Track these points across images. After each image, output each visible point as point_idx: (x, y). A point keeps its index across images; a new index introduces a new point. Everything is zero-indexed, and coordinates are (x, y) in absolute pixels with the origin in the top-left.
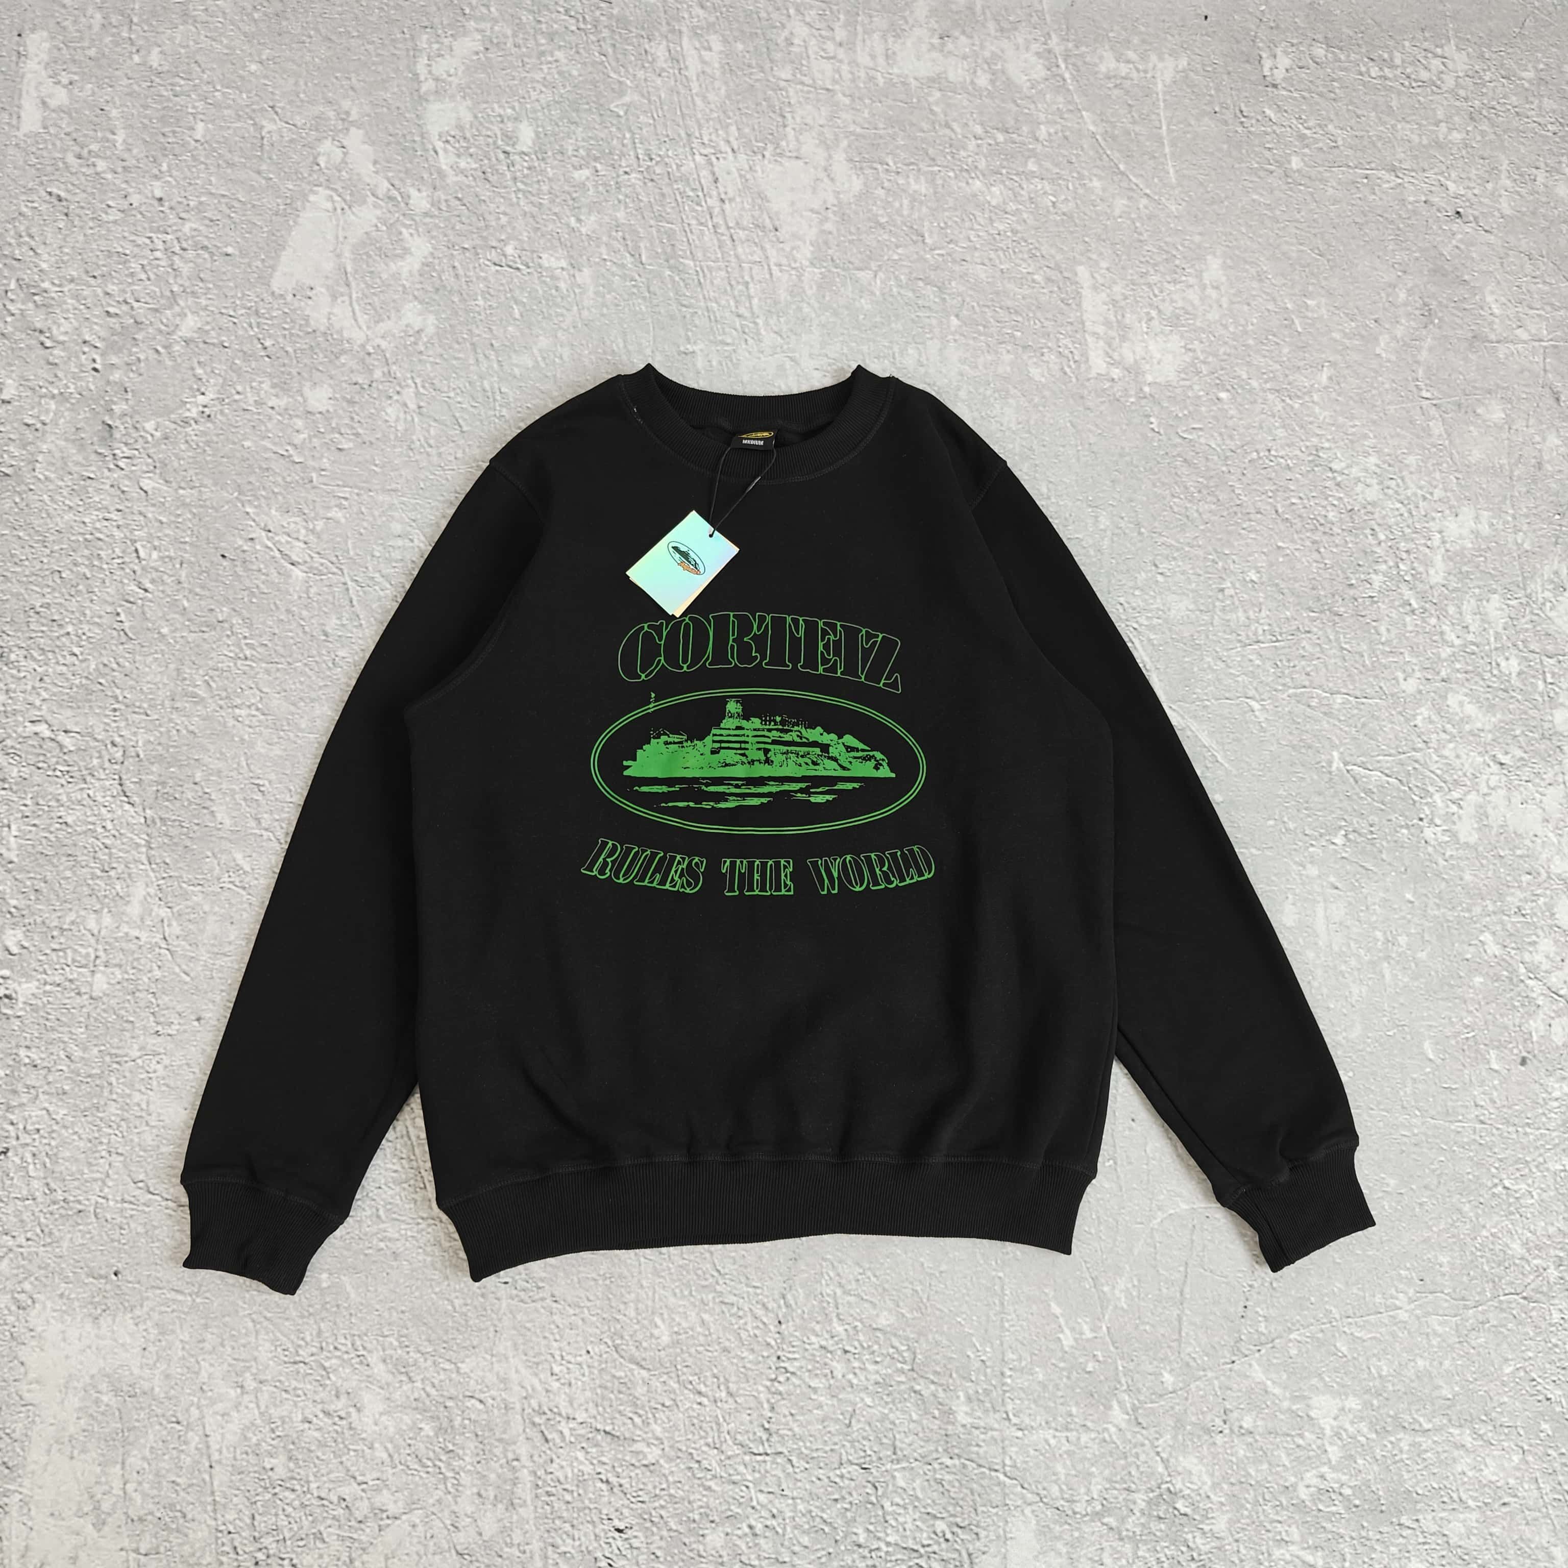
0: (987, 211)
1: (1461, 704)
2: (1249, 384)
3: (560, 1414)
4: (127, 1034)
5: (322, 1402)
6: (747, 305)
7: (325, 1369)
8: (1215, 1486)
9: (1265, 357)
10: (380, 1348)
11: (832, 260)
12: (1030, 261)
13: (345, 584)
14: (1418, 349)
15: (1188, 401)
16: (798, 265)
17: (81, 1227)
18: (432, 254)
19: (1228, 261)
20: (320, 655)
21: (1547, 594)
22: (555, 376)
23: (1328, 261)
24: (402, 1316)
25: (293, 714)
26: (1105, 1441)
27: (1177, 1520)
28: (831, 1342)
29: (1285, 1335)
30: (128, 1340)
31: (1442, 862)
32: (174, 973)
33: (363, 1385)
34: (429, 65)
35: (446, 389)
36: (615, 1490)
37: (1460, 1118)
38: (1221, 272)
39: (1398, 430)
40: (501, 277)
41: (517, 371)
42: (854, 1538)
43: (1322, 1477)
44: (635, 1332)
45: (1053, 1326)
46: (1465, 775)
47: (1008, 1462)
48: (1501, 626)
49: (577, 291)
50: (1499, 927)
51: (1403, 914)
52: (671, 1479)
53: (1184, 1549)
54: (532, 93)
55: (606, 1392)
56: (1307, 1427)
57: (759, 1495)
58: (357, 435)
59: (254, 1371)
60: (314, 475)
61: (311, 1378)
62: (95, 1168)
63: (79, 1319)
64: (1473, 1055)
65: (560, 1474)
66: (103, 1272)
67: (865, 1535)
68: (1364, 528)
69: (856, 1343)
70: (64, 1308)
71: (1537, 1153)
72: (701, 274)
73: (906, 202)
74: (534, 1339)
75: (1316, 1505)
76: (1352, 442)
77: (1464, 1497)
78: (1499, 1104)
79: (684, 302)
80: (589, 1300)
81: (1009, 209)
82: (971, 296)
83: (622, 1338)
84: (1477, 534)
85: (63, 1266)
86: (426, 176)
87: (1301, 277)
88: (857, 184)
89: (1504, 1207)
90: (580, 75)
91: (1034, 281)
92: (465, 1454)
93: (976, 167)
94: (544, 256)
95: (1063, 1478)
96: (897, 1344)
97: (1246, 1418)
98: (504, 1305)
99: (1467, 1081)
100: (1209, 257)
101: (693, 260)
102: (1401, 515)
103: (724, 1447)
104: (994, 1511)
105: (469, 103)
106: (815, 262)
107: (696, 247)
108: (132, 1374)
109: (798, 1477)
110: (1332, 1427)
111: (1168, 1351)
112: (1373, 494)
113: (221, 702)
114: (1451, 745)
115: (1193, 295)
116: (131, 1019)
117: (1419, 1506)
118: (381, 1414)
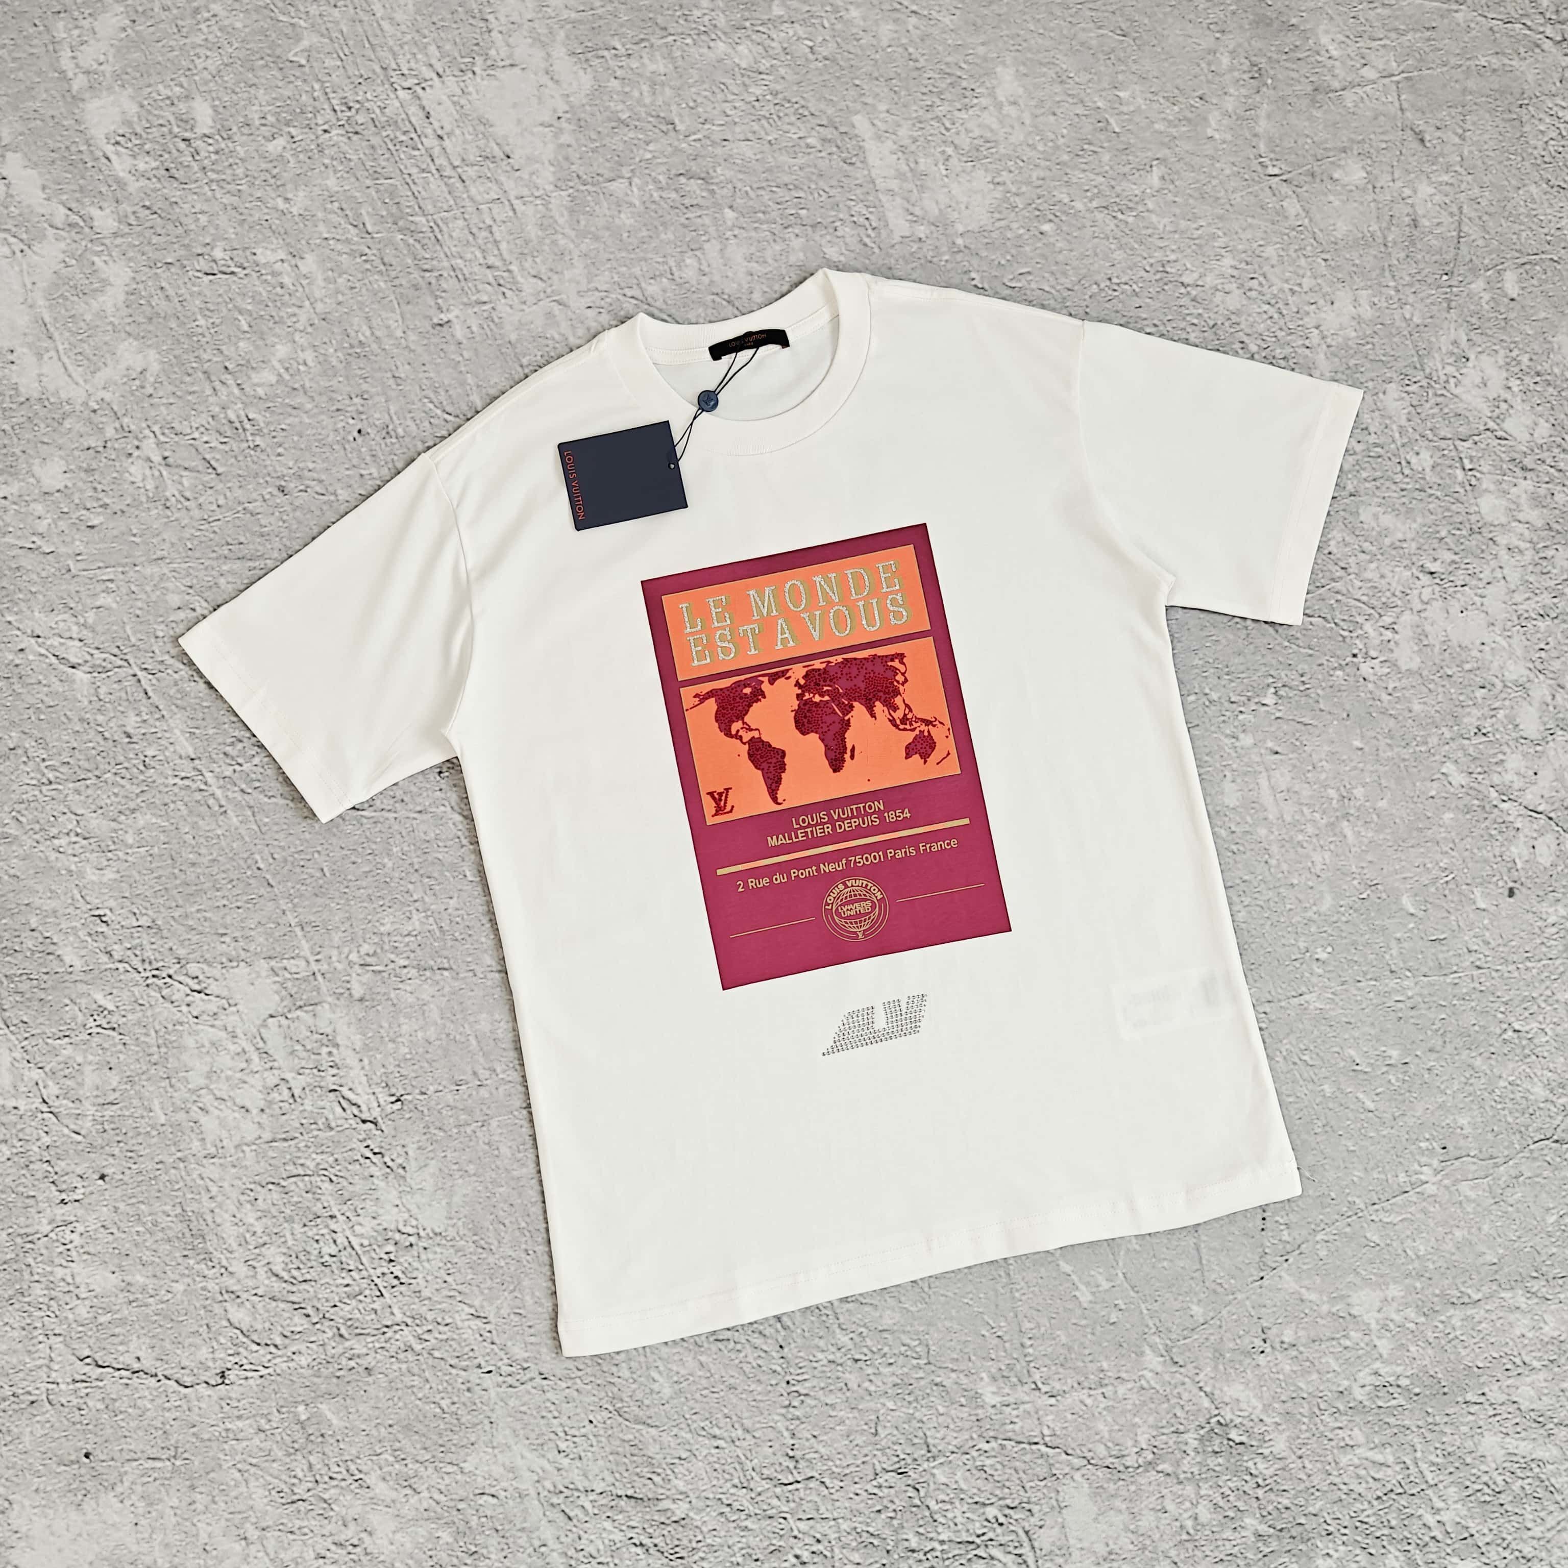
0: (738, 76)
1: (1376, 516)
2: (1073, 207)
3: (577, 1490)
4: (33, 1210)
5: (331, 1535)
6: (496, 252)
7: (325, 1501)
8: (1267, 1407)
9: (1084, 171)
10: (376, 1468)
11: (578, 176)
12: (799, 123)
13: (135, 675)
14: (1255, 120)
15: (1008, 243)
16: (541, 192)
17: (38, 1418)
18: (134, 278)
19: (1021, 68)
20: (128, 759)
21: (1450, 370)
22: (303, 386)
23: (1134, 40)
24: (390, 1430)
25: (115, 831)
26: (1143, 1389)
27: (1234, 1451)
28: (839, 1354)
29: (1310, 1238)
30: (117, 1519)
31: (1384, 697)
32: (64, 1136)
33: (368, 1508)
34: (74, 58)
35: (189, 431)
36: (651, 1551)
37: (1455, 968)
38: (1016, 83)
39: (1249, 220)
40: (216, 287)
41: (261, 391)
42: (906, 1544)
43: (1376, 1373)
44: (634, 1391)
45: (1067, 1285)
46: (1394, 595)
47: (1046, 1432)
48: (1404, 417)
49: (304, 282)
50: (1460, 754)
51: (1353, 764)
52: (705, 1529)
53: (1248, 1478)
54: (197, 61)
55: (618, 1458)
56: (1351, 1326)
57: (799, 1524)
58: (105, 506)
59: (254, 1520)
60: (71, 563)
61: (311, 1513)
62: (36, 1355)
63: (61, 1509)
64: (1455, 899)
65: (591, 1549)
66: (73, 1458)
67: (916, 1539)
68: (1233, 343)
69: (865, 1350)
70: (43, 1502)
71: (1543, 987)
72: (435, 228)
73: (645, 88)
74: (532, 1421)
75: (1374, 1402)
76: (1200, 246)
77: (1527, 1361)
78: (1493, 944)
79: (426, 267)
80: (580, 1370)
81: (762, 69)
82: (740, 180)
83: (622, 1400)
84: (1358, 319)
85: (31, 1461)
86: (104, 189)
87: (1106, 66)
88: (586, 81)
89: (1518, 1051)
90: (245, 27)
91: (808, 146)
92: (489, 1552)
93: (715, 26)
94: (258, 251)
95: (1107, 1436)
96: (908, 1341)
97: (1285, 1332)
98: (492, 1393)
99: (1456, 928)
100: (999, 69)
101: (425, 215)
102: (1271, 317)
103: (752, 1486)
104: (1043, 1483)
105: (130, 90)
106: (559, 184)
107: (423, 199)
108: (130, 1552)
109: (835, 1497)
110: (1377, 1322)
111: (1191, 1282)
112: (1235, 300)
113: (37, 837)
114: (1373, 566)
115: (989, 119)
116: (32, 1194)
117: (1482, 1380)
118: (394, 1532)
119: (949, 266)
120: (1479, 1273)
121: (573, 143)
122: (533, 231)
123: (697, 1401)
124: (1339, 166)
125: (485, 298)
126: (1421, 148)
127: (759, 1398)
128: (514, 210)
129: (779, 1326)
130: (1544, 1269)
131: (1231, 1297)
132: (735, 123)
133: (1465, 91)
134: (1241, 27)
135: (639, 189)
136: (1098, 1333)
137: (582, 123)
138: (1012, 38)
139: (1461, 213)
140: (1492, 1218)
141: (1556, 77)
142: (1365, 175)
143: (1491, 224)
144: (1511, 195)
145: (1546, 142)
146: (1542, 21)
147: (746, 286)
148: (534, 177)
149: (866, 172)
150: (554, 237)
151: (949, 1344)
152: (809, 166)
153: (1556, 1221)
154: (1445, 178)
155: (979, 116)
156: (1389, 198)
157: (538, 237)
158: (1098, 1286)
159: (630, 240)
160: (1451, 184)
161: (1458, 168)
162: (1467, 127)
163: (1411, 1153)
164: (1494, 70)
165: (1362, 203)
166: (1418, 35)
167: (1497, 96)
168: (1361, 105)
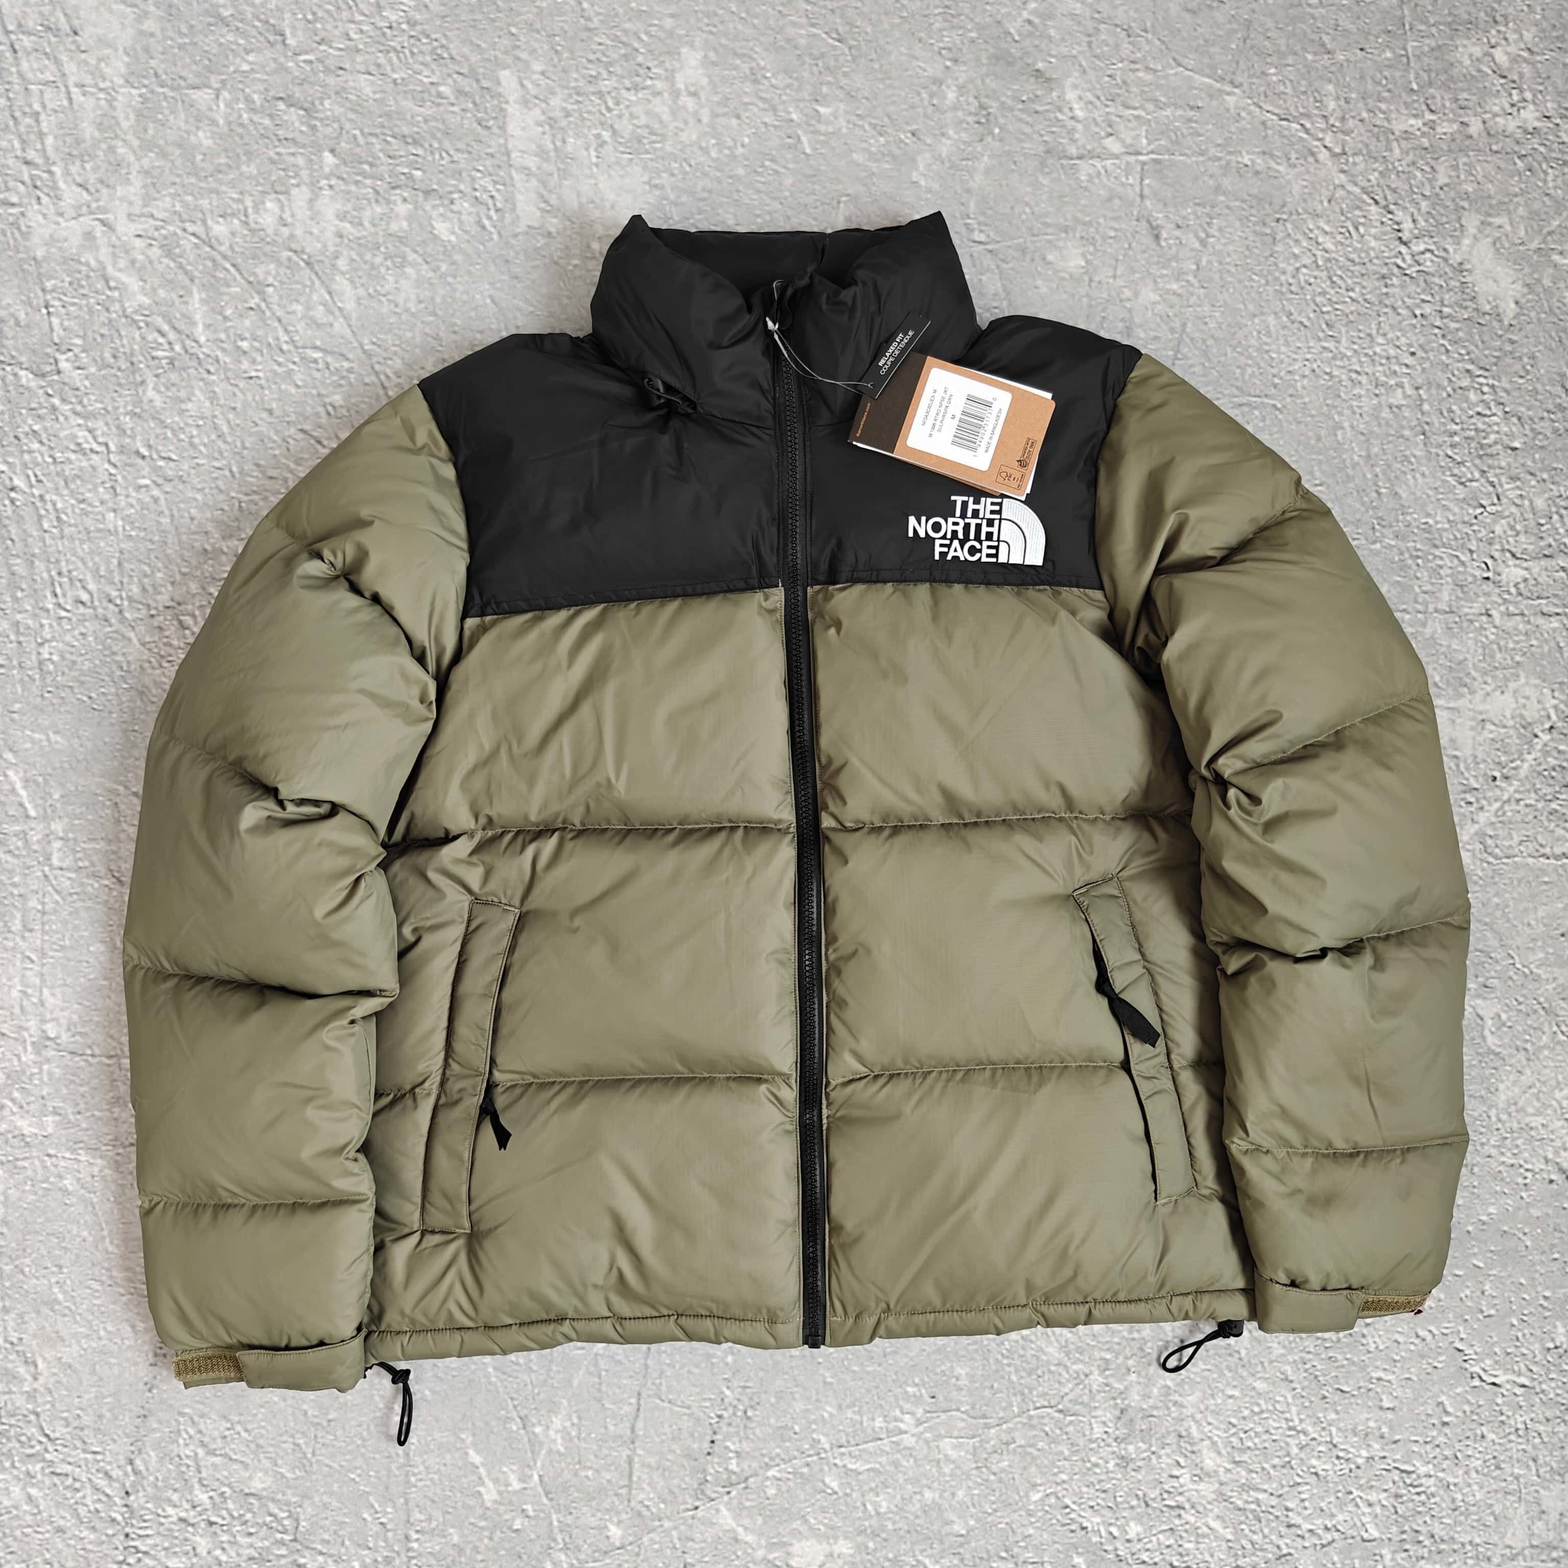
119: (577, 273)
120: (942, 1543)
121: (158, 33)
122: (88, 131)
123: (15, 1539)
124: (1056, 247)
125: (15, 199)
126: (1154, 246)
127: (90, 1547)
128: (70, 99)
129: (129, 1468)
130: (1016, 1550)
131: (657, 1523)
132: (358, 51)
133: (1218, 189)
134: (978, 59)
135: (226, 105)
136: (496, 1538)
137: (174, 11)
138: (708, 17)
139: (1184, 330)
140: (970, 1484)
141: (1326, 194)
142: (1083, 263)
143: (1215, 350)
144: (1244, 321)
145: (1297, 269)
146: (1323, 126)
147: (332, 249)
148: (103, 64)
149: (502, 141)
150: (113, 143)
151: (322, 1523)
152: (436, 119)
153: (1041, 1500)
154: (1175, 286)
155: (649, 101)
156: (1105, 296)
157: (93, 138)
158: (508, 1485)
159: (204, 165)
160: (1179, 295)
161: (1191, 278)
162: (1211, 231)
163: (895, 1397)
164: (1257, 173)
165: (1073, 295)
166: (1179, 112)
167: (1254, 203)
168: (1096, 181)
